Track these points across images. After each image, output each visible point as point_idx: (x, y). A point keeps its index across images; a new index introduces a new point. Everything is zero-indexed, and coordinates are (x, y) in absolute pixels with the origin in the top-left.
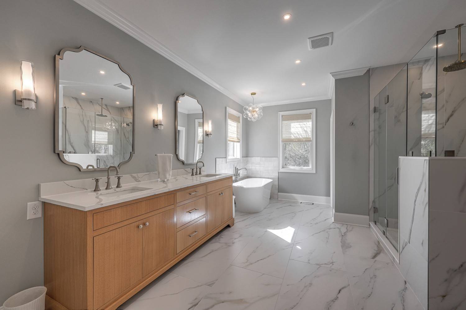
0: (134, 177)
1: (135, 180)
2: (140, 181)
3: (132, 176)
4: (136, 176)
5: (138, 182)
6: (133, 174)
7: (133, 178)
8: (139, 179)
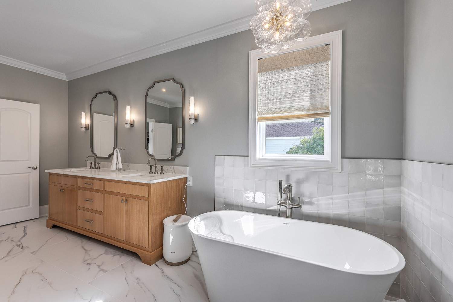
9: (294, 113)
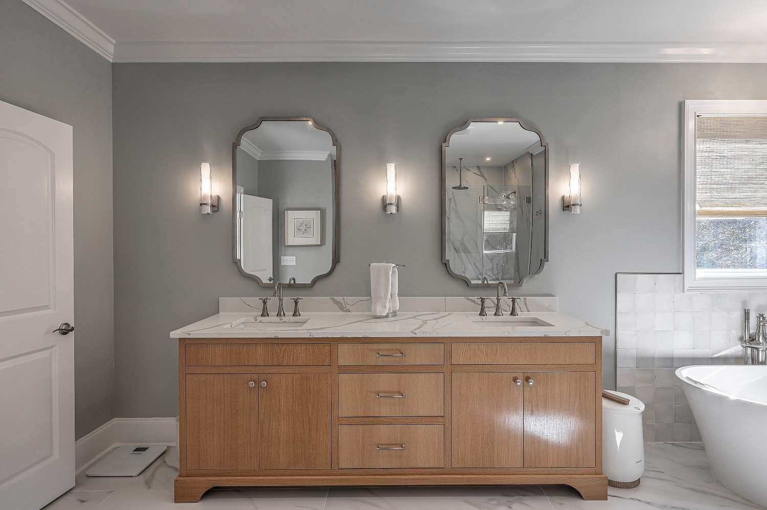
0: (337, 303)
1: (340, 307)
2: (349, 311)
3: (333, 299)
4: (342, 302)
5: (346, 311)
6: (335, 298)
7: (335, 304)
8: (348, 307)
9: (754, 208)
